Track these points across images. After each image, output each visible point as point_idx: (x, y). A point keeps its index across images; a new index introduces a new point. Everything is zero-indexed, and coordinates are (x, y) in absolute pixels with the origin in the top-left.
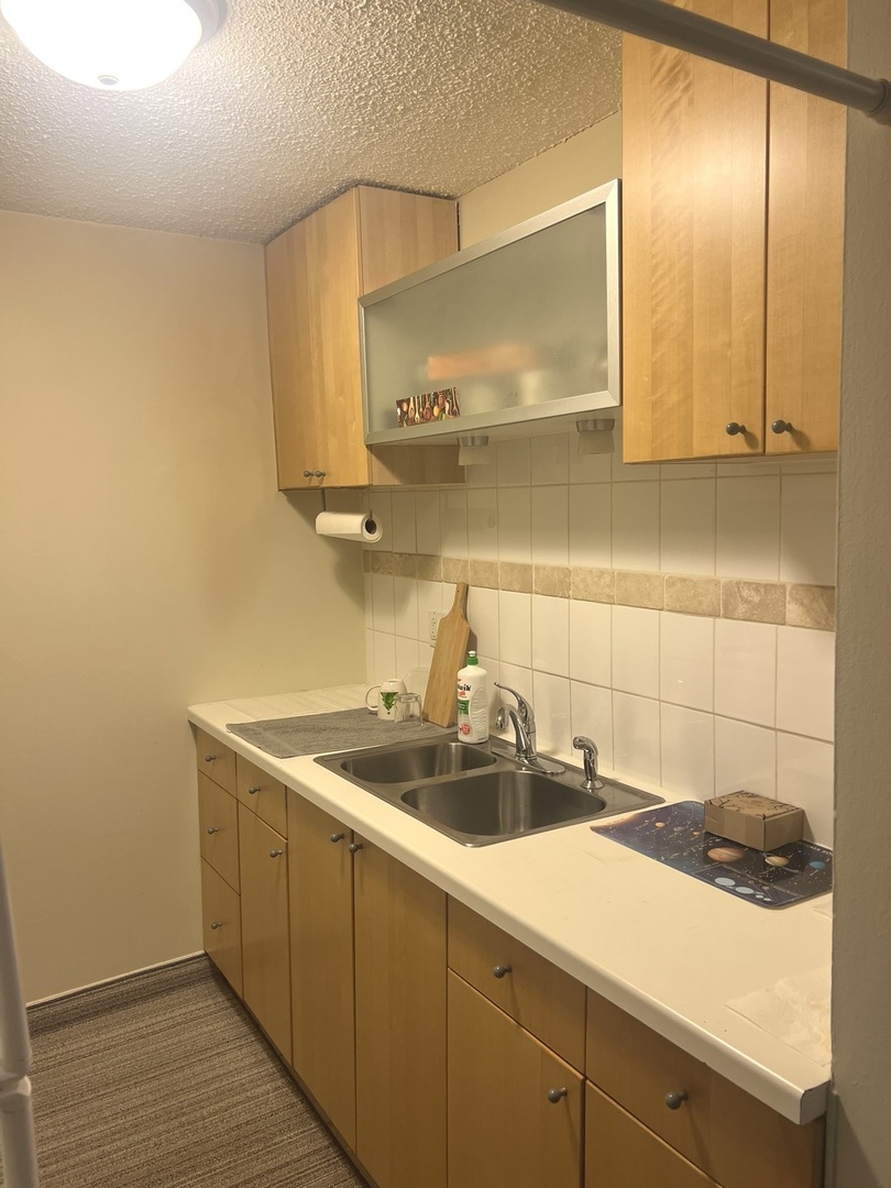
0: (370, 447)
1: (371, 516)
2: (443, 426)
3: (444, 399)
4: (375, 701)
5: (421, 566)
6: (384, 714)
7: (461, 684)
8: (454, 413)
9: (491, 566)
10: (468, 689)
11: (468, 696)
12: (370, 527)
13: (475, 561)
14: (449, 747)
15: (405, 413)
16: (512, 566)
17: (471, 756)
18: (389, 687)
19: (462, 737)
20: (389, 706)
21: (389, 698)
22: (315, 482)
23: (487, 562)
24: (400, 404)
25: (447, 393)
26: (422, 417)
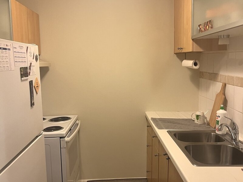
0: (193, 40)
1: (196, 61)
2: (209, 32)
3: (209, 23)
4: (194, 117)
5: (214, 77)
6: (196, 121)
7: (217, 115)
8: (212, 28)
9: (233, 77)
10: (219, 117)
11: (219, 119)
12: (195, 64)
13: (228, 76)
14: (211, 134)
15: (200, 29)
16: (239, 78)
17: (218, 138)
18: (198, 113)
19: (217, 132)
20: (198, 119)
21: (198, 116)
22: (180, 51)
23: (231, 76)
24: (199, 26)
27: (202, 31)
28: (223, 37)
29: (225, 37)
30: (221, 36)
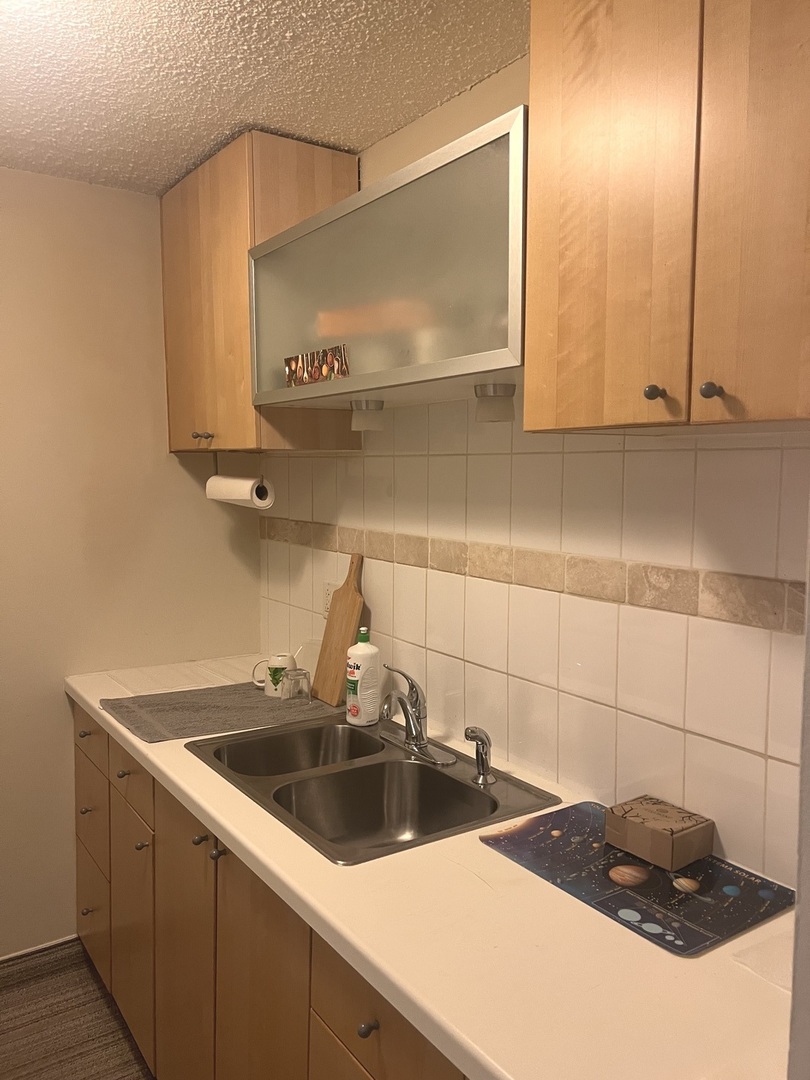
0: (258, 408)
1: (262, 482)
2: (333, 386)
3: (333, 356)
4: (263, 675)
5: (316, 535)
6: (271, 691)
7: (351, 662)
8: (344, 372)
9: (387, 537)
10: (358, 668)
11: (357, 675)
12: (261, 492)
13: (370, 532)
14: (336, 730)
15: (293, 372)
16: (407, 538)
17: (360, 742)
18: (277, 662)
19: (350, 719)
20: (276, 682)
21: (276, 674)
22: (204, 444)
23: (382, 533)
24: (288, 362)
25: (336, 351)
26: (310, 376)
27: (301, 382)
28: (367, 406)
29: (372, 406)
30: (358, 402)
